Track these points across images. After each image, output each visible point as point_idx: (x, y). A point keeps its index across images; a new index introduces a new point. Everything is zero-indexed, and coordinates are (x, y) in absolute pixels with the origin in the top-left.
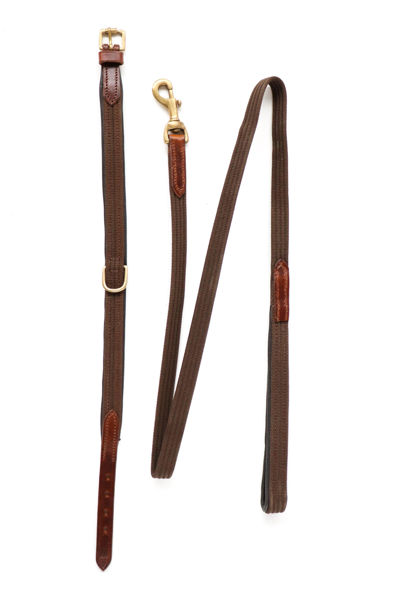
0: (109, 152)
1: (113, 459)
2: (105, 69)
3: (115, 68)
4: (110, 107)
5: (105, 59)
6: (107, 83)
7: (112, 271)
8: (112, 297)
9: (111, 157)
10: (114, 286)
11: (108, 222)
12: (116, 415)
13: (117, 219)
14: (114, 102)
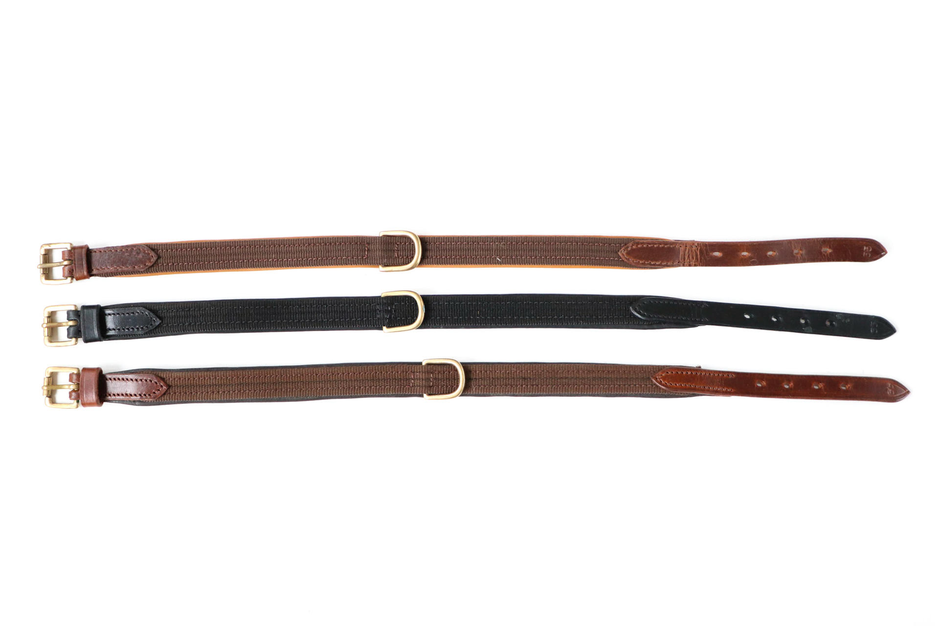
0: (242, 391)
1: (730, 376)
2: (109, 397)
3: (107, 381)
4: (171, 390)
5: (93, 397)
6: (133, 395)
7: (431, 383)
8: (473, 383)
9: (251, 388)
10: (455, 379)
11: (354, 391)
12: (660, 373)
13: (349, 377)
14: (162, 384)
